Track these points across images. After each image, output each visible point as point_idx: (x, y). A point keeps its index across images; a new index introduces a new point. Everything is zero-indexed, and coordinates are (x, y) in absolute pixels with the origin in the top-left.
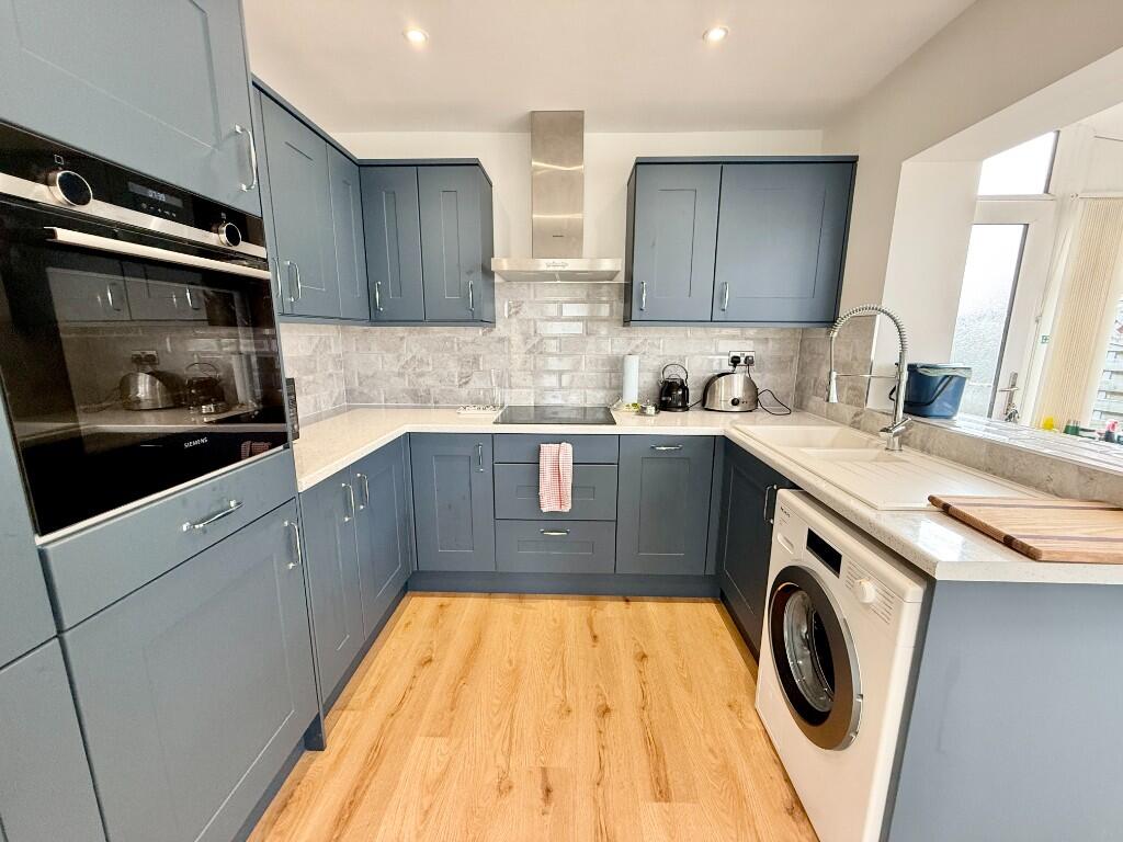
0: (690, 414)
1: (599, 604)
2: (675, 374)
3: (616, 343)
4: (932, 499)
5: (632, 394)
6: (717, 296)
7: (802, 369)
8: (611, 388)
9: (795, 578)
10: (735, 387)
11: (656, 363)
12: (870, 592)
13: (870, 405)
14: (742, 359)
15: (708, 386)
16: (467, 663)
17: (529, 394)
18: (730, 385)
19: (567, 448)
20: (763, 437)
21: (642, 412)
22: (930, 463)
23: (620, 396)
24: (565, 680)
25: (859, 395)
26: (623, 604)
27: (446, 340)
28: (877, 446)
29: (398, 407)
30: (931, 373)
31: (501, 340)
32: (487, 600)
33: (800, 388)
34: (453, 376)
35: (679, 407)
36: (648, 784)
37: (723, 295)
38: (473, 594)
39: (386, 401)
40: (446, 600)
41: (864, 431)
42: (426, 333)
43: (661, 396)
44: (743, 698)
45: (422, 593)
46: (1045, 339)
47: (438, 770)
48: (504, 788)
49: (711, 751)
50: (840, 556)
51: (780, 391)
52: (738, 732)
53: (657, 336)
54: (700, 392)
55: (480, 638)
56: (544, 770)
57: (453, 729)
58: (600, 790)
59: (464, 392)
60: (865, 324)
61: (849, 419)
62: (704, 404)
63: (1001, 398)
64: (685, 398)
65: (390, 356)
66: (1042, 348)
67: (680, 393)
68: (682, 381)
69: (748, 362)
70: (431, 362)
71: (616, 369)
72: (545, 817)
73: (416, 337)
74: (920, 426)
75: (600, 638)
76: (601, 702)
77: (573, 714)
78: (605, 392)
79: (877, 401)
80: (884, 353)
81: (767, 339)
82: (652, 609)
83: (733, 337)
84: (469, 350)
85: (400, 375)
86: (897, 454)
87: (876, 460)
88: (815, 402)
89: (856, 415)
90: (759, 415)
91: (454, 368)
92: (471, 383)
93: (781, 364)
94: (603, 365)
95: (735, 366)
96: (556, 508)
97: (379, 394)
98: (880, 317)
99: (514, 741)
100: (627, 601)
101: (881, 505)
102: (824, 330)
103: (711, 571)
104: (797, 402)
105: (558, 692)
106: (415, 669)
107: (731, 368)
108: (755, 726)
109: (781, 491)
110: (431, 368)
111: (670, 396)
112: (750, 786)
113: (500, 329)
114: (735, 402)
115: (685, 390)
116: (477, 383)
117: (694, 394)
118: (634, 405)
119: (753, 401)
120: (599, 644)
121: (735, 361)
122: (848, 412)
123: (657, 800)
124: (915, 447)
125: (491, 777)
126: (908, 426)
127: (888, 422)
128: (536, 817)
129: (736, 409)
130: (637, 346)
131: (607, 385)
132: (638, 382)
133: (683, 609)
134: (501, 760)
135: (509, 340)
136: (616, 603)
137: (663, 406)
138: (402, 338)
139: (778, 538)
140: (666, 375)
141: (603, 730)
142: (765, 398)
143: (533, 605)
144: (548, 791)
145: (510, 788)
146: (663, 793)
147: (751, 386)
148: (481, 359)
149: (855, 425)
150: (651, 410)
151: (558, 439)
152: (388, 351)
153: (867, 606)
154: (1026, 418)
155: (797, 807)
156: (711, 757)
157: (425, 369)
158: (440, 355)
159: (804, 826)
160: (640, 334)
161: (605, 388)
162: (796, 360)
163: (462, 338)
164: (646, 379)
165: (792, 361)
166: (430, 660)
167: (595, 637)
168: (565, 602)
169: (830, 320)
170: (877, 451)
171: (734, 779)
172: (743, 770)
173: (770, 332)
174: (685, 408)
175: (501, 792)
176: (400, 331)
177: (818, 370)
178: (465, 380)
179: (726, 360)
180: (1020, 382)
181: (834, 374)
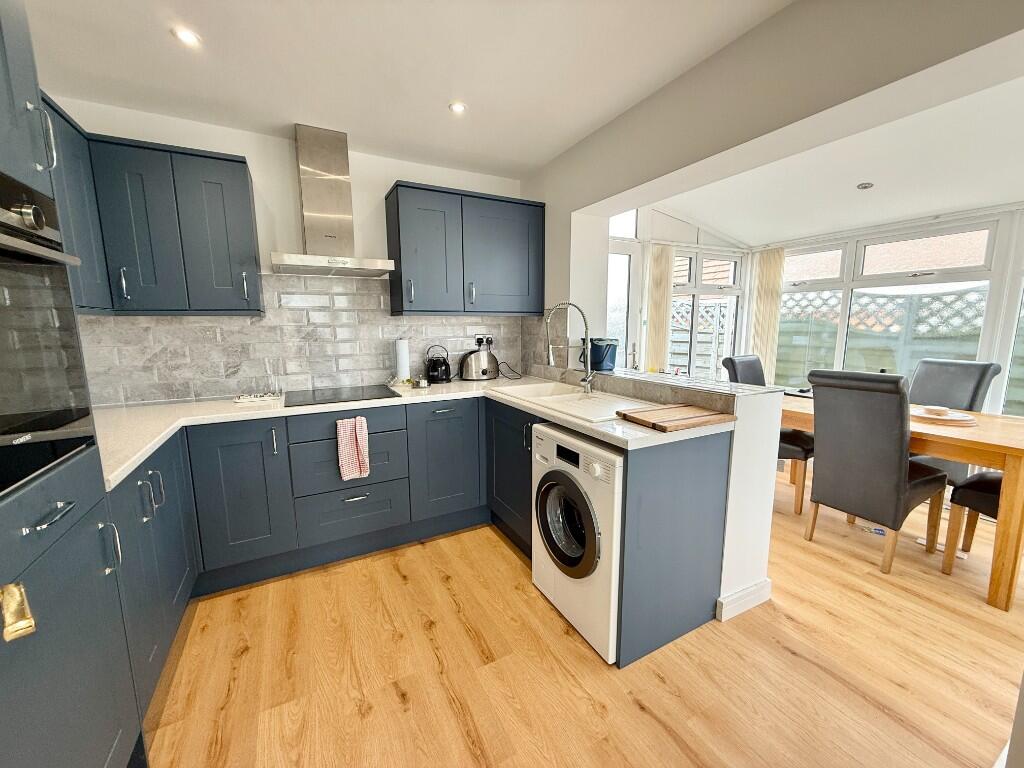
0: (452, 384)
1: (399, 552)
2: (438, 353)
3: (386, 329)
4: (617, 413)
5: (405, 372)
6: (466, 293)
7: (524, 347)
8: (386, 369)
9: (553, 479)
10: (481, 361)
11: (420, 346)
12: (598, 469)
13: (570, 366)
14: (485, 340)
15: (463, 362)
16: (289, 636)
17: (307, 380)
18: (478, 359)
19: (362, 421)
20: (514, 393)
21: (416, 385)
22: (608, 397)
23: (394, 376)
24: (390, 616)
25: (562, 360)
26: (419, 546)
27: (206, 329)
28: (579, 391)
29: (144, 405)
30: (600, 343)
31: (273, 329)
32: (290, 580)
33: (524, 359)
34: (217, 366)
35: (443, 380)
36: (477, 658)
37: (471, 293)
38: (272, 580)
39: (127, 399)
40: (242, 594)
41: (569, 384)
42: (181, 323)
43: (428, 372)
44: (524, 580)
45: (208, 596)
46: (645, 322)
47: (296, 727)
48: (364, 710)
49: (512, 619)
50: (578, 455)
51: (511, 362)
52: (526, 602)
53: (420, 323)
54: (457, 367)
55: (295, 612)
56: (396, 684)
57: (298, 692)
58: (444, 676)
59: (232, 382)
60: (561, 313)
61: (559, 378)
62: (461, 376)
63: (630, 358)
64: (447, 371)
65: (129, 348)
66: (644, 328)
67: (444, 368)
68: (444, 360)
69: (489, 342)
70: (187, 353)
71: (390, 352)
72: (408, 713)
73: (167, 327)
74: (599, 377)
75: (408, 577)
76: (425, 620)
77: (406, 636)
78: (380, 372)
79: (573, 363)
80: (575, 332)
81: (499, 325)
82: (444, 544)
83: (477, 324)
84: (236, 339)
85: (146, 369)
86: (590, 394)
87: (580, 399)
88: (535, 368)
89: (563, 374)
90: (501, 380)
91: (218, 358)
92: (240, 373)
93: (510, 343)
94: (376, 349)
95: (480, 345)
96: (356, 475)
97: (117, 392)
98: (570, 308)
99: (361, 675)
100: (422, 543)
101: (595, 420)
102: (536, 318)
103: (484, 502)
104: (524, 370)
105: (388, 627)
106: (232, 663)
107: (477, 348)
108: (535, 594)
109: (535, 426)
110: (188, 360)
111: (435, 370)
112: (542, 630)
113: (270, 318)
114: (484, 372)
115: (447, 366)
116: (247, 372)
117: (454, 369)
118: (408, 381)
119: (494, 372)
120: (409, 581)
121: (480, 342)
122: (557, 373)
123: (486, 664)
124: (598, 390)
125: (350, 708)
126: (594, 377)
127: (583, 375)
128: (399, 715)
129: (485, 377)
130: (404, 332)
131: (381, 366)
132: (408, 362)
133: (467, 537)
134: (355, 694)
135: (282, 330)
136: (412, 548)
137: (432, 380)
138: (147, 329)
139: (536, 457)
140: (430, 355)
141: (432, 637)
142: (502, 367)
143: (339, 570)
144: (403, 696)
145: (370, 708)
146: (488, 657)
147: (493, 359)
148: (251, 348)
149: (563, 380)
150: (424, 383)
151: (352, 414)
152: (127, 343)
153: (596, 478)
154: (642, 368)
155: (571, 629)
156: (513, 623)
157: (180, 361)
158: (200, 345)
159: (576, 636)
160: (405, 322)
161: (379, 369)
162: (519, 339)
163: (225, 328)
164: (415, 359)
165: (516, 340)
166: (247, 649)
167: (405, 577)
168: (369, 560)
169: (540, 312)
170: (580, 394)
171: (531, 629)
172: (535, 622)
173: (501, 320)
174: (449, 380)
175: (363, 716)
176: (143, 321)
177: (535, 346)
178: (233, 370)
179: (474, 341)
180: (637, 349)
181: (551, 346)
